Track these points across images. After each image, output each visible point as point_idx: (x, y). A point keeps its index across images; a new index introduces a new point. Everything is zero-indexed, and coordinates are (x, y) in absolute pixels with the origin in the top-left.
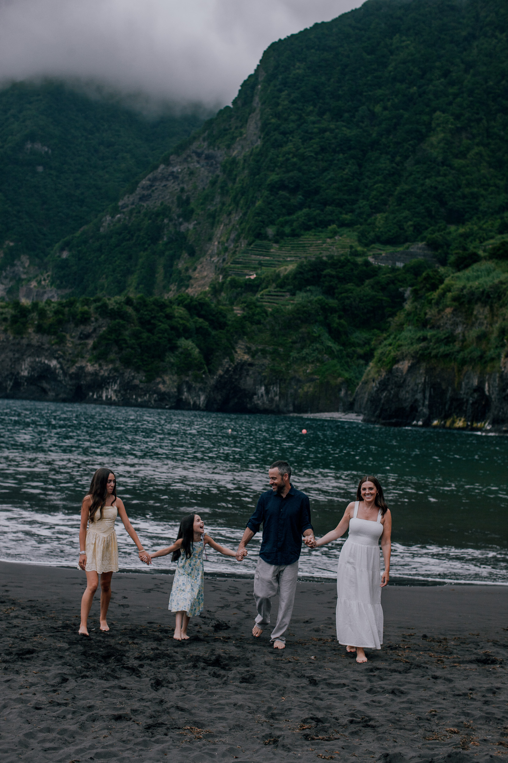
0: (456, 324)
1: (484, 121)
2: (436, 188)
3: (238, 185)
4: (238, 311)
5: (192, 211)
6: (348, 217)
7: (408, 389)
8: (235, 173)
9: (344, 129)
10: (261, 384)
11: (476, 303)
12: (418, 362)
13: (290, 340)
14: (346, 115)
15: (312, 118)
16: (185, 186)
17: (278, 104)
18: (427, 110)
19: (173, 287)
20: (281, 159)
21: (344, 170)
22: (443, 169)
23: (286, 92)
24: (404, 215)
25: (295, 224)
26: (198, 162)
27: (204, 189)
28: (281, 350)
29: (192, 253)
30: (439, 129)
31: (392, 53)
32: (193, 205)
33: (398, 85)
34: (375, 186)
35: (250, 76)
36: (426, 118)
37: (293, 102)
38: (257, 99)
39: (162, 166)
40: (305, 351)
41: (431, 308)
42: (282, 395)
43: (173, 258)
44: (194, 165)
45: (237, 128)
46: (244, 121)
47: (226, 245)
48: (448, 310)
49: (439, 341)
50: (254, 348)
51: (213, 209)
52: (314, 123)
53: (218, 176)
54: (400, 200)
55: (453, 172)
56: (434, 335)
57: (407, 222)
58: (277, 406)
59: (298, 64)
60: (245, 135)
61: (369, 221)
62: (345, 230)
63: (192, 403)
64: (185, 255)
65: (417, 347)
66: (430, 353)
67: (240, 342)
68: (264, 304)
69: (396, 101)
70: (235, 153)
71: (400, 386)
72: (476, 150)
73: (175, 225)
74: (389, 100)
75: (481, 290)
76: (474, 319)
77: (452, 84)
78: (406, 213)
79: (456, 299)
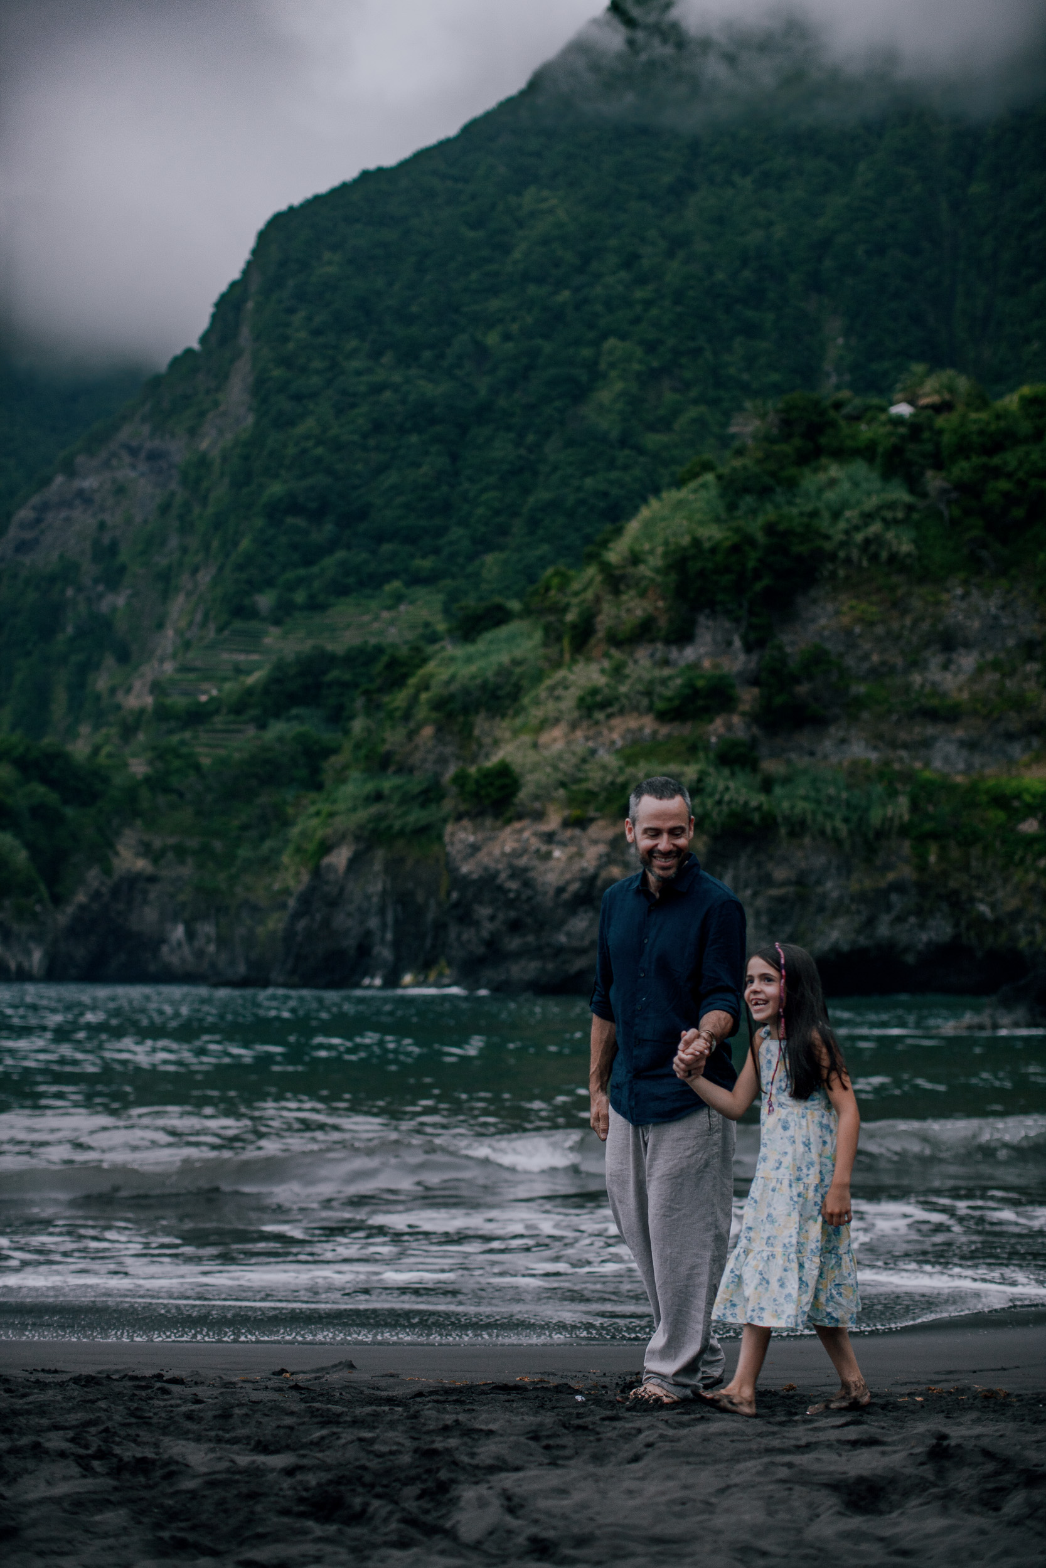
0: (442, 761)
1: (708, 354)
2: (605, 494)
3: (210, 510)
4: (139, 768)
5: (123, 569)
6: (425, 564)
7: (351, 908)
8: (205, 484)
9: (422, 383)
10: (175, 918)
11: (477, 712)
12: (369, 848)
13: (236, 823)
14: (427, 354)
15: (356, 364)
16: (107, 517)
17: (285, 339)
18: (591, 335)
19: (85, 729)
20: (291, 451)
21: (418, 465)
22: (623, 455)
23: (301, 314)
24: (539, 552)
25: (316, 584)
26: (133, 467)
27: (145, 522)
28: (218, 845)
29: (124, 657)
30: (613, 374)
31: (520, 224)
32: (123, 557)
33: (532, 289)
34: (484, 497)
35: (234, 285)
36: (587, 352)
37: (317, 332)
38: (245, 332)
39: (59, 479)
40: (268, 845)
41: (393, 727)
42: (222, 942)
43: (86, 668)
44: (126, 474)
45: (208, 392)
46: (222, 378)
47: (188, 635)
48: (428, 731)
49: (407, 799)
50: (157, 843)
51: (164, 562)
52: (359, 373)
53: (173, 494)
54: (533, 523)
55: (642, 459)
56: (397, 788)
57: (544, 568)
58: (213, 965)
59: (327, 255)
60: (222, 408)
61: (470, 569)
62: (421, 592)
63: (13, 966)
64: (110, 661)
65: (363, 815)
66: (390, 827)
67: (127, 832)
68: (199, 750)
69: (529, 320)
70: (204, 445)
71: (334, 903)
72: (693, 412)
73: (89, 600)
74: (514, 320)
75: (479, 681)
76: (474, 747)
77: (642, 280)
78: (544, 549)
79: (439, 705)
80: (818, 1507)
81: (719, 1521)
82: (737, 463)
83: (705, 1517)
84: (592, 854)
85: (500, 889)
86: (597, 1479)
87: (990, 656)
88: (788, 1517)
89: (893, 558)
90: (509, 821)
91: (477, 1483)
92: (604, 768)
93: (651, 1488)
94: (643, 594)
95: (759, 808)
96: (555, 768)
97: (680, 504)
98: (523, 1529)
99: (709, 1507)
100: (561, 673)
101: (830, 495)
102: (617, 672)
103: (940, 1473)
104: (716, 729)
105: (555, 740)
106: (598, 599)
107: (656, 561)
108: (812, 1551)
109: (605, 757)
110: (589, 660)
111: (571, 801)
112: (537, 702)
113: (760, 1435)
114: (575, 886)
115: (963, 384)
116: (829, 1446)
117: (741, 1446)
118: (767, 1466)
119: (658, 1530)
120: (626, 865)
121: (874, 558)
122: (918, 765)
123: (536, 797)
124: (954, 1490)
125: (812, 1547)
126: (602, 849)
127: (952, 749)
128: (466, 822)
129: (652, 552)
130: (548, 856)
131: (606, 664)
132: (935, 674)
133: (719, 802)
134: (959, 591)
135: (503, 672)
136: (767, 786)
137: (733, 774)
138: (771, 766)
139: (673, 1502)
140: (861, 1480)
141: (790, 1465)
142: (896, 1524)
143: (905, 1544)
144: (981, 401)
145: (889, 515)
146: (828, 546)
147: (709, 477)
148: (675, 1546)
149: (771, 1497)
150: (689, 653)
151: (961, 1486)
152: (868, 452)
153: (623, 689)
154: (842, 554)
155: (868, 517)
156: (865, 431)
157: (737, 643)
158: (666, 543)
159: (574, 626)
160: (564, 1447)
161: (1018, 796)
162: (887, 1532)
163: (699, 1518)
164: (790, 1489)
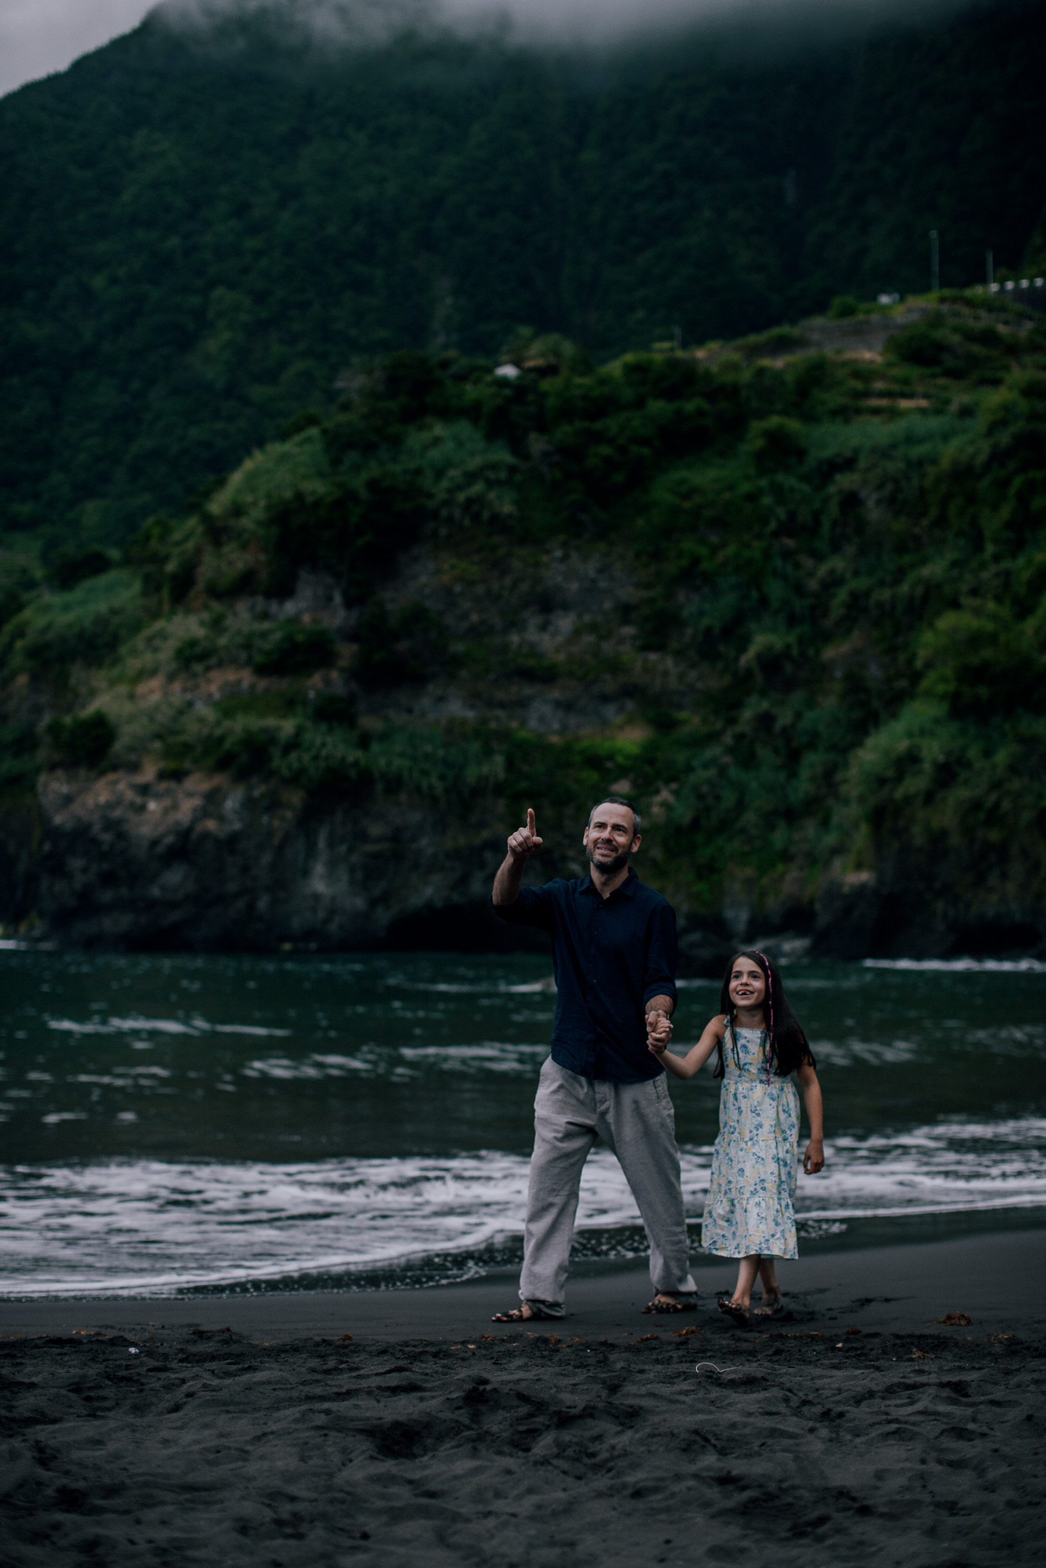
0: (37, 710)
1: (317, 308)
2: (209, 445)
6: (25, 509)
9: (24, 324)
11: (73, 661)
14: (31, 295)
18: (199, 283)
21: (19, 408)
22: (228, 406)
24: (140, 501)
30: (221, 323)
31: (130, 166)
33: (140, 233)
34: (86, 443)
36: (194, 300)
48: (22, 680)
54: (136, 471)
55: (247, 410)
57: (145, 517)
61: (69, 516)
62: (18, 537)
69: (137, 264)
72: (299, 366)
74: (121, 263)
75: (76, 630)
76: (70, 696)
77: (252, 230)
79: (36, 653)
80: (352, 1452)
81: (252, 1468)
82: (343, 418)
83: (240, 1464)
84: (187, 808)
85: (95, 842)
86: (134, 1429)
87: (587, 618)
88: (322, 1462)
89: (495, 518)
90: (103, 773)
91: (11, 1436)
92: (202, 720)
93: (187, 1437)
94: (244, 547)
95: (356, 764)
96: (152, 719)
97: (284, 458)
98: (55, 1481)
99: (244, 1454)
100: (160, 624)
101: (434, 454)
102: (217, 624)
103: (475, 1417)
104: (315, 684)
105: (152, 692)
106: (198, 551)
107: (258, 513)
108: (339, 1495)
109: (203, 710)
110: (188, 611)
111: (168, 753)
112: (134, 652)
113: (304, 1383)
114: (169, 840)
115: (568, 348)
116: (370, 1393)
117: (281, 1394)
118: (303, 1414)
119: (190, 1479)
120: (221, 819)
121: (476, 518)
122: (514, 724)
123: (131, 749)
124: (487, 1432)
125: (341, 1491)
126: (197, 802)
127: (547, 709)
128: (60, 773)
129: (254, 504)
130: (142, 808)
131: (206, 616)
132: (532, 635)
133: (316, 758)
134: (558, 553)
135: (101, 621)
136: (364, 741)
137: (331, 730)
138: (370, 723)
139: (207, 1450)
140: (397, 1424)
141: (327, 1412)
142: (425, 1467)
143: (433, 1486)
144: (585, 366)
145: (492, 475)
146: (431, 504)
147: (314, 431)
148: (203, 1493)
149: (306, 1443)
150: (290, 607)
151: (495, 1429)
152: (472, 412)
153: (223, 641)
154: (444, 513)
155: (471, 477)
156: (471, 392)
157: (338, 598)
158: (269, 496)
159: (174, 577)
160: (104, 1398)
161: (611, 757)
162: (416, 1475)
163: (232, 1466)
164: (326, 1435)
